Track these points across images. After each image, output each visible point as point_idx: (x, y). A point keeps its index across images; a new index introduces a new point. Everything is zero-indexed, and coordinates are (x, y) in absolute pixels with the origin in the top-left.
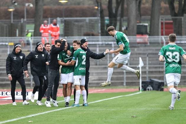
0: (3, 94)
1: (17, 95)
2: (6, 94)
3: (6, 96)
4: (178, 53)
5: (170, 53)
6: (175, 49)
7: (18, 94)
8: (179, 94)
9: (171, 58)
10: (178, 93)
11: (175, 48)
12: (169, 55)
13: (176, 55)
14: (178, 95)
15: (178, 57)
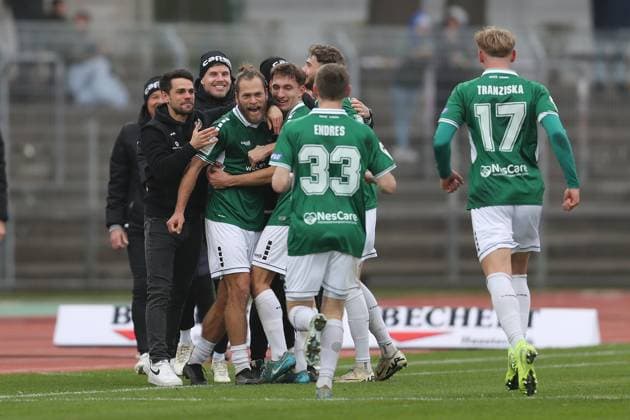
0: (414, 321)
1: (479, 323)
2: (428, 318)
3: (426, 328)
4: (352, 154)
5: (318, 151)
6: (342, 134)
7: (484, 322)
8: (318, 334)
9: (323, 175)
10: (313, 332)
11: (343, 128)
12: (314, 161)
13: (346, 162)
14: (313, 339)
15: (353, 171)
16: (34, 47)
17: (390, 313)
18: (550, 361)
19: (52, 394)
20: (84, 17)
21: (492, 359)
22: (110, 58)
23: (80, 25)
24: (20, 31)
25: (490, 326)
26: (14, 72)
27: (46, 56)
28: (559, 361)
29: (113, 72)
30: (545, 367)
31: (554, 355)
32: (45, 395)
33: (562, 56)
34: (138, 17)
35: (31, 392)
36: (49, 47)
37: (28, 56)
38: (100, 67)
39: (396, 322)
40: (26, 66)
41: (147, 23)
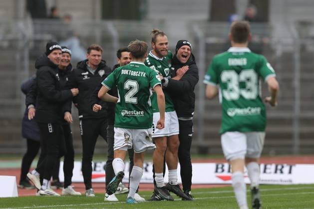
16: (42, 32)
17: (220, 166)
18: (301, 191)
19: (50, 206)
20: (68, 17)
21: (271, 189)
22: (79, 38)
23: (66, 21)
24: (34, 24)
25: (270, 173)
26: (31, 44)
27: (48, 37)
28: (305, 190)
29: (81, 45)
30: (298, 194)
31: (303, 188)
32: (47, 206)
33: (307, 38)
34: (94, 17)
35: (40, 205)
36: (49, 32)
37: (39, 37)
38: (75, 42)
39: (223, 171)
40: (37, 42)
41: (98, 20)
